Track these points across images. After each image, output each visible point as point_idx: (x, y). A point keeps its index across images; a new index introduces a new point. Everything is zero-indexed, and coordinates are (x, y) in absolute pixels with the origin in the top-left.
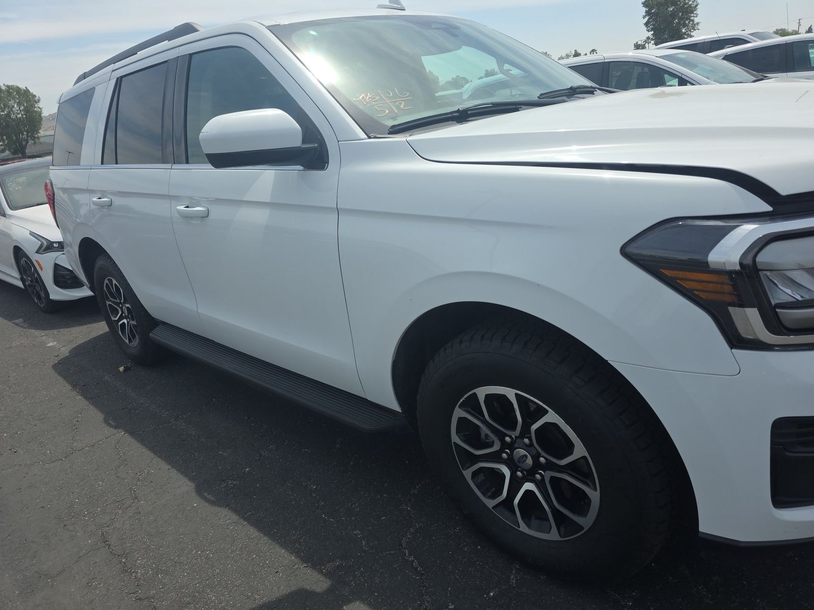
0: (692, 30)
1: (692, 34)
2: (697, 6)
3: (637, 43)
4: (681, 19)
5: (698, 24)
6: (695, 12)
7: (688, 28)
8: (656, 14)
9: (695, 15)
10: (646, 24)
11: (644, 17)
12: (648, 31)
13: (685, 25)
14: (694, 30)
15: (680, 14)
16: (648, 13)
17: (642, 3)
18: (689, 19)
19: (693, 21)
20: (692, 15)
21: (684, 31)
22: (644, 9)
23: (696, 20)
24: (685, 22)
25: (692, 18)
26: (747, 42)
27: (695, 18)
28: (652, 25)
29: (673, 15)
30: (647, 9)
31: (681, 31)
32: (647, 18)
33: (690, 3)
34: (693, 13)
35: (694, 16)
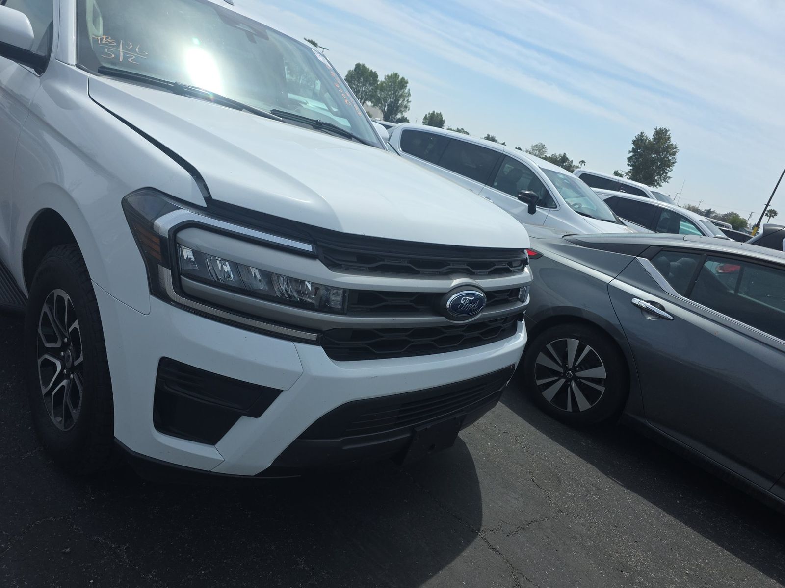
0: (663, 181)
1: (662, 184)
2: (674, 163)
3: (617, 171)
4: (658, 167)
5: (669, 178)
6: (671, 167)
7: (660, 178)
8: (640, 155)
9: (670, 170)
10: (629, 159)
11: (630, 152)
12: (628, 165)
13: (659, 174)
14: (665, 181)
15: (659, 163)
16: (634, 150)
17: (633, 141)
18: (664, 170)
19: (667, 173)
20: (668, 169)
21: (656, 178)
22: (633, 146)
23: (669, 174)
24: (660, 171)
25: (667, 171)
26: (647, 196)
27: (669, 172)
28: (634, 162)
29: (653, 162)
30: (635, 147)
31: (654, 178)
32: (631, 154)
33: (670, 158)
34: (669, 167)
35: (668, 170)
